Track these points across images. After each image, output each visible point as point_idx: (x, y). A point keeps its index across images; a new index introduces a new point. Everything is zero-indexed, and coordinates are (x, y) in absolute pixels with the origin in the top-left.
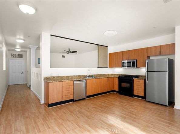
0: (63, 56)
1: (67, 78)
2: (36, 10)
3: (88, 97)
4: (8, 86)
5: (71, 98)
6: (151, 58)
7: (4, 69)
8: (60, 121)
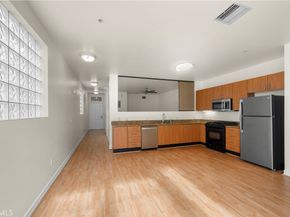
0: (144, 98)
1: (137, 123)
2: (95, 57)
3: (160, 147)
4: (89, 131)
5: (139, 145)
6: (256, 95)
7: (81, 113)
8: (118, 166)
